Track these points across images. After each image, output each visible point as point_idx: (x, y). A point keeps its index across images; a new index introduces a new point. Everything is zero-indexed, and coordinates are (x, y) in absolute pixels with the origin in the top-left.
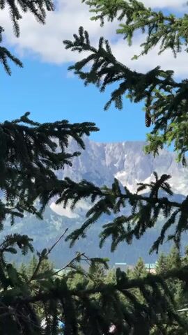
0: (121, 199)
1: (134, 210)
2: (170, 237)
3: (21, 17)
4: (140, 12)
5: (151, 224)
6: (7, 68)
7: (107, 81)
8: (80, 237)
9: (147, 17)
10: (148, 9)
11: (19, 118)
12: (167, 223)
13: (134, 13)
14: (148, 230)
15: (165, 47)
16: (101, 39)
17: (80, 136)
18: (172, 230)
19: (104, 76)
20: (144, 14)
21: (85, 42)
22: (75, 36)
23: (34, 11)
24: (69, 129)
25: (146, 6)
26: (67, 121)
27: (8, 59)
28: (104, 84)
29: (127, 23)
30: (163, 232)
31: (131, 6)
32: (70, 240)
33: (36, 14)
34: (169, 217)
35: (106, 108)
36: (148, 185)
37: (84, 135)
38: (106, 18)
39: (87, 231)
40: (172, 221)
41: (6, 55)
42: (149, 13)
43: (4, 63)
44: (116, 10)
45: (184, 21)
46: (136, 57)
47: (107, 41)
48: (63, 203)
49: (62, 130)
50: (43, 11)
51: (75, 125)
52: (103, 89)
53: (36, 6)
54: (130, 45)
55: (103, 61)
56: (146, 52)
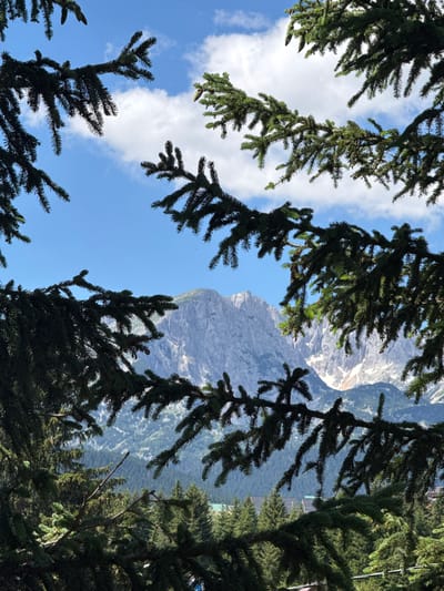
0: (233, 404)
1: (253, 421)
2: (310, 466)
3: (63, 125)
4: (279, 117)
5: (280, 445)
6: (44, 202)
7: (214, 224)
8: (170, 462)
9: (290, 125)
10: (293, 112)
11: (71, 279)
12: (304, 444)
13: (272, 119)
14: (275, 453)
15: (320, 171)
16: (202, 162)
17: (149, 316)
18: (313, 454)
19: (209, 217)
20: (286, 119)
21: (176, 165)
22: (161, 155)
23: (86, 116)
24: (132, 305)
25: (291, 108)
26: (130, 293)
27: (46, 188)
28: (210, 229)
29: (263, 133)
30: (299, 457)
31: (268, 107)
32: (155, 468)
33: (89, 120)
34: (309, 434)
35: (211, 266)
36: (276, 384)
37: (156, 314)
38: (230, 125)
39: (181, 454)
40: (312, 440)
41: (43, 182)
42: (294, 118)
43: (40, 194)
44: (245, 113)
45: (347, 132)
46: (272, 186)
47: (211, 164)
48: (143, 410)
49: (122, 304)
50: (99, 115)
51: (142, 299)
52: (208, 237)
53: (89, 108)
54: (261, 166)
55: (204, 194)
56: (288, 177)
